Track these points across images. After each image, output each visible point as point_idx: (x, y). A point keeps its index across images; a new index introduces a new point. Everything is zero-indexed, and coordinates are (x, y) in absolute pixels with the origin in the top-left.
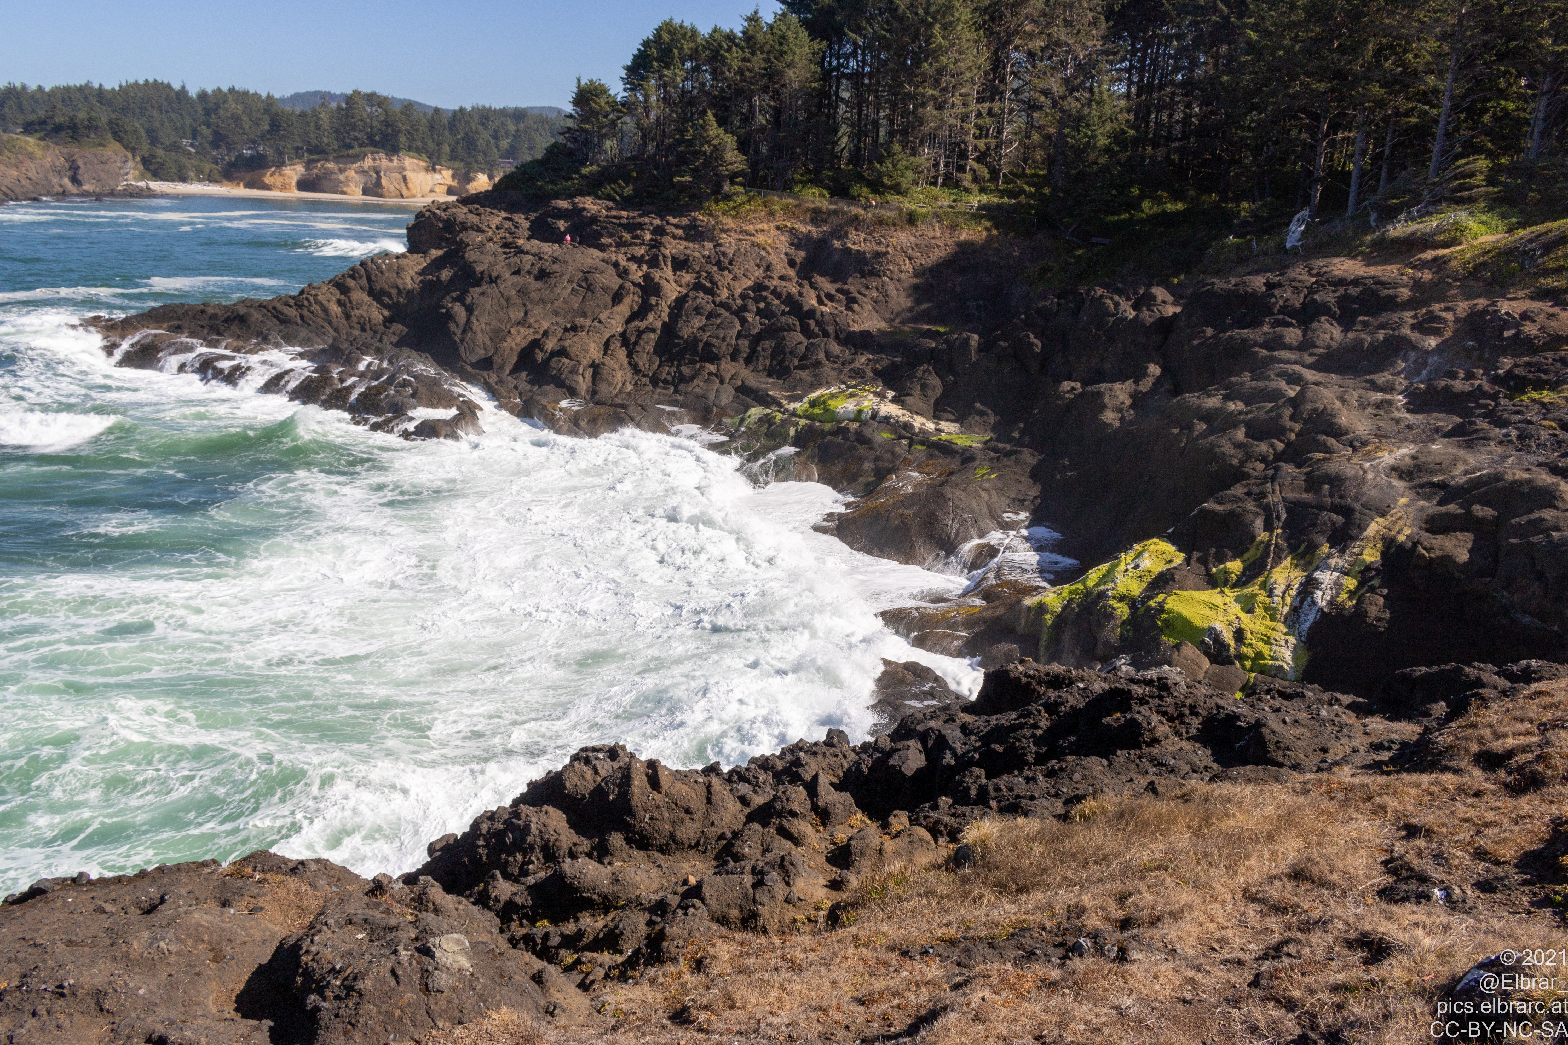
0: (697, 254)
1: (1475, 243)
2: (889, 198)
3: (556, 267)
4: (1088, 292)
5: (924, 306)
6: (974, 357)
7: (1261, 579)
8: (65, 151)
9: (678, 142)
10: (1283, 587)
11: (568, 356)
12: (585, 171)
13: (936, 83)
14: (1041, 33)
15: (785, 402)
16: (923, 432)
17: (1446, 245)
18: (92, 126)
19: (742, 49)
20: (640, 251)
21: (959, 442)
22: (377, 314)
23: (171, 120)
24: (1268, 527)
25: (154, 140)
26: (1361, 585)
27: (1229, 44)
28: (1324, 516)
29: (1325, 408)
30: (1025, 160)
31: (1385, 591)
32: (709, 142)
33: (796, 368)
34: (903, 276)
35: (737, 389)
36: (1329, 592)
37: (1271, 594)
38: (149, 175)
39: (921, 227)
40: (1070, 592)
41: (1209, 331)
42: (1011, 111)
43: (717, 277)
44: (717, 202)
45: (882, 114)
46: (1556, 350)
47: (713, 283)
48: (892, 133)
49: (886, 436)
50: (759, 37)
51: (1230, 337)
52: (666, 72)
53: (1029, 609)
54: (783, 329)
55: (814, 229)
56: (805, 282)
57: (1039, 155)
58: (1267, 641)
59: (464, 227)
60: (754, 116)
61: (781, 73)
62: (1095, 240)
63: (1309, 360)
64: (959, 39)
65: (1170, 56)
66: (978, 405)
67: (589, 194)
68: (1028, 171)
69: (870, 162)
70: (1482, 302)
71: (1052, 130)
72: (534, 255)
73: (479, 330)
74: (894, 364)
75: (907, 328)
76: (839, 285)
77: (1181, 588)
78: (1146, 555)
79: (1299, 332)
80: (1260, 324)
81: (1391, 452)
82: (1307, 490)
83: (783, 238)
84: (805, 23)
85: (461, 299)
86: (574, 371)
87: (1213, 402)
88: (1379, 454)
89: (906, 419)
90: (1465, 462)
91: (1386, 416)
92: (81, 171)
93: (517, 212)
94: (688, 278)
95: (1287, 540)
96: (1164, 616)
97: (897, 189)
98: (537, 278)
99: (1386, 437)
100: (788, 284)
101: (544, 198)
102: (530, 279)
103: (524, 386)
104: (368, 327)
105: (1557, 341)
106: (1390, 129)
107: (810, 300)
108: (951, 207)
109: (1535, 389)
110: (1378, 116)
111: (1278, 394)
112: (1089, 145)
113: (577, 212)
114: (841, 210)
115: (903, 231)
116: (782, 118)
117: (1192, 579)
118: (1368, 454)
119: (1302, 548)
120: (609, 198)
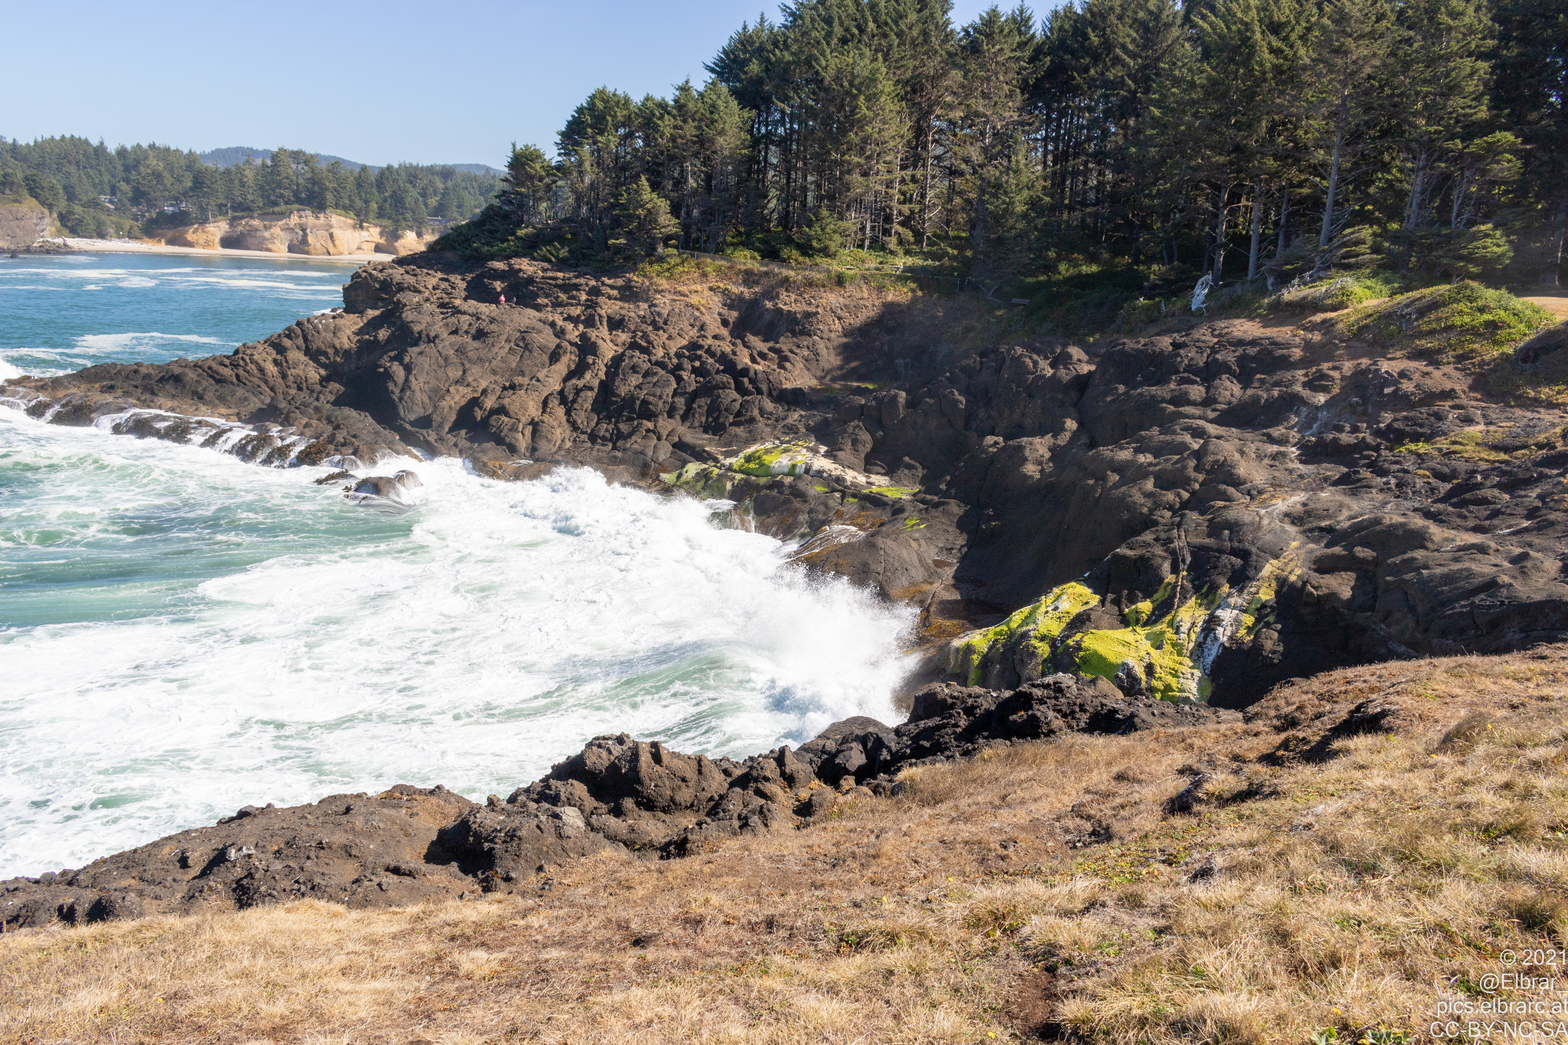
0: (632, 314)
1: (1360, 306)
2: (818, 260)
3: (493, 327)
4: (1008, 351)
5: (853, 364)
6: (902, 413)
7: (1169, 618)
9: (613, 206)
10: (1188, 625)
11: (507, 414)
12: (521, 233)
13: (862, 151)
14: (960, 104)
15: (721, 457)
16: (855, 485)
17: (1334, 308)
18: (7, 182)
19: (674, 117)
20: (576, 311)
21: (889, 494)
22: (313, 373)
23: (89, 176)
24: (1175, 570)
25: (71, 196)
26: (1258, 621)
27: (1137, 116)
28: (1225, 559)
29: (1226, 460)
30: (948, 223)
31: (1279, 626)
32: (642, 206)
33: (731, 424)
35: (674, 446)
36: (1229, 629)
37: (1177, 632)
38: (66, 231)
39: (849, 288)
40: (996, 634)
41: (1121, 388)
42: (934, 177)
43: (652, 337)
44: (651, 263)
45: (810, 178)
46: (1430, 405)
47: (649, 342)
48: (820, 198)
49: (819, 489)
50: (691, 105)
51: (1141, 394)
52: (599, 138)
53: (957, 650)
54: (717, 387)
55: (746, 290)
56: (738, 341)
57: (961, 218)
59: (401, 288)
60: (686, 180)
61: (712, 141)
62: (1015, 300)
63: (1211, 415)
64: (883, 109)
65: (1083, 127)
66: (907, 459)
67: (525, 256)
68: (951, 233)
69: (799, 226)
70: (1365, 362)
71: (973, 195)
72: (472, 315)
73: (417, 389)
74: (826, 420)
75: (837, 386)
76: (771, 344)
77: (1097, 628)
78: (1065, 597)
79: (1202, 389)
80: (1167, 382)
81: (1284, 500)
82: (1209, 536)
83: (716, 299)
84: (735, 93)
85: (399, 358)
86: (513, 429)
87: (1125, 455)
88: (1274, 502)
89: (838, 472)
90: (1349, 508)
91: (1281, 467)
93: (453, 272)
94: (624, 337)
95: (1192, 581)
96: (1081, 654)
97: (825, 252)
98: (475, 338)
99: (1280, 486)
100: (721, 343)
101: (480, 259)
102: (468, 339)
103: (464, 443)
104: (304, 386)
105: (1431, 397)
106: (1285, 200)
107: (744, 359)
108: (877, 269)
109: (1412, 441)
110: (1274, 186)
111: (1182, 448)
112: (1008, 211)
113: (513, 273)
114: (772, 272)
115: (832, 291)
116: (714, 182)
117: (1106, 619)
118: (1264, 501)
119: (1205, 589)
120: (545, 259)
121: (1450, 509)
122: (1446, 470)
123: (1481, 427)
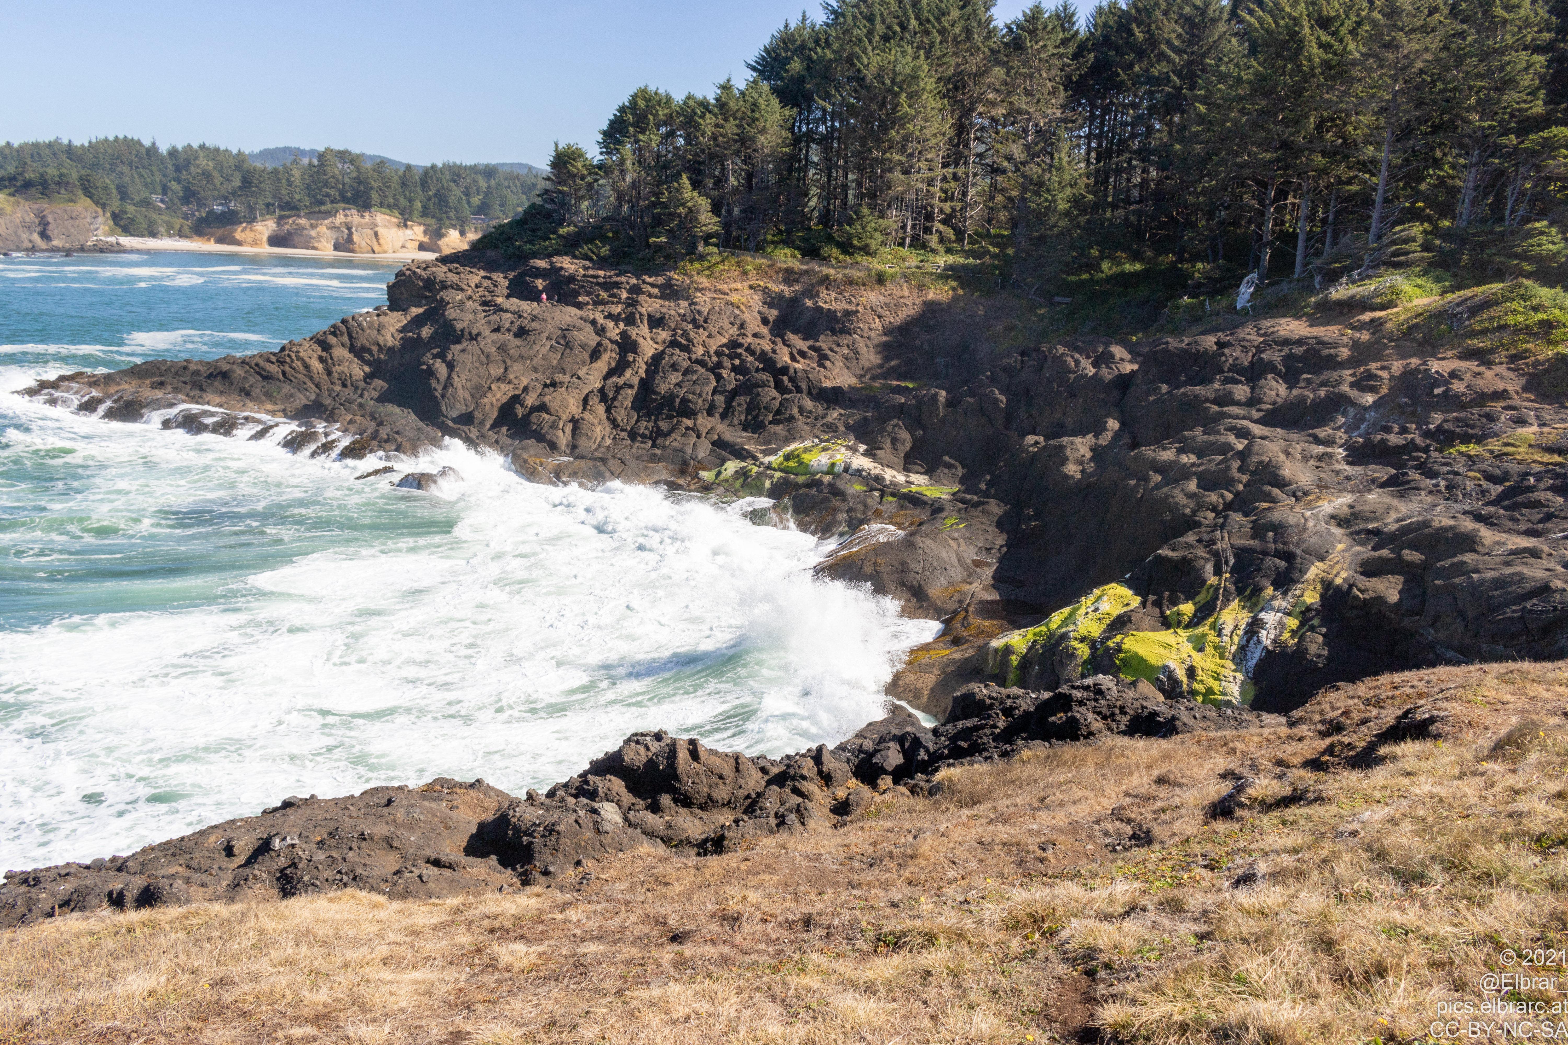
0: (673, 312)
1: (1409, 305)
2: (859, 258)
3: (535, 325)
4: (1050, 350)
5: (893, 363)
6: (942, 412)
7: (1211, 620)
8: (35, 207)
9: (654, 205)
10: (1231, 627)
11: (548, 411)
12: (563, 231)
13: (903, 149)
14: (1002, 101)
15: (760, 456)
16: (894, 484)
17: (1383, 307)
18: (62, 182)
19: (715, 115)
20: (617, 309)
21: (928, 493)
22: (358, 370)
23: (141, 176)
24: (1218, 572)
25: (124, 196)
26: (1302, 624)
27: (1182, 114)
28: (1269, 561)
29: (1270, 461)
30: (989, 221)
31: (1324, 630)
32: (683, 205)
33: (770, 423)
34: (873, 334)
35: (714, 443)
36: (1273, 632)
37: (1220, 635)
38: (119, 230)
39: (890, 286)
40: (1035, 635)
41: (1165, 388)
42: (975, 175)
43: (692, 335)
44: (691, 262)
45: (851, 176)
46: (1482, 406)
47: (689, 340)
48: (860, 196)
49: (858, 488)
50: (732, 104)
51: (1184, 394)
52: (641, 137)
53: (996, 650)
54: (757, 385)
55: (786, 288)
56: (778, 340)
57: (1003, 215)
59: (444, 286)
60: (727, 179)
61: (753, 139)
62: (1057, 299)
63: (1256, 415)
64: (925, 107)
65: (1126, 124)
66: (946, 458)
67: (566, 254)
68: (993, 231)
69: (840, 224)
70: (1414, 362)
71: (1014, 193)
72: (514, 313)
73: (459, 386)
74: (865, 419)
75: (877, 385)
76: (811, 342)
77: (1137, 629)
78: (1105, 598)
79: (1247, 389)
80: (1211, 381)
81: (1330, 501)
82: (1253, 537)
83: (756, 297)
84: (776, 91)
85: (442, 356)
86: (554, 426)
87: (1167, 455)
88: (1320, 503)
89: (877, 471)
90: (1397, 510)
91: (1327, 468)
92: (50, 227)
93: (495, 271)
94: (664, 335)
95: (1235, 584)
96: (1122, 655)
97: (866, 250)
98: (517, 335)
99: (1326, 487)
100: (761, 341)
101: (522, 257)
102: (509, 337)
103: (505, 440)
104: (349, 383)
105: (1482, 398)
106: (1333, 197)
107: (784, 357)
108: (918, 267)
109: (1462, 443)
110: (1322, 184)
111: (1226, 448)
112: (1050, 209)
113: (555, 271)
114: (813, 270)
115: (872, 289)
116: (754, 181)
117: (1147, 621)
118: (1309, 503)
119: (1248, 591)
120: (586, 257)
121: (1502, 512)
122: (1497, 472)
123: (1535, 429)
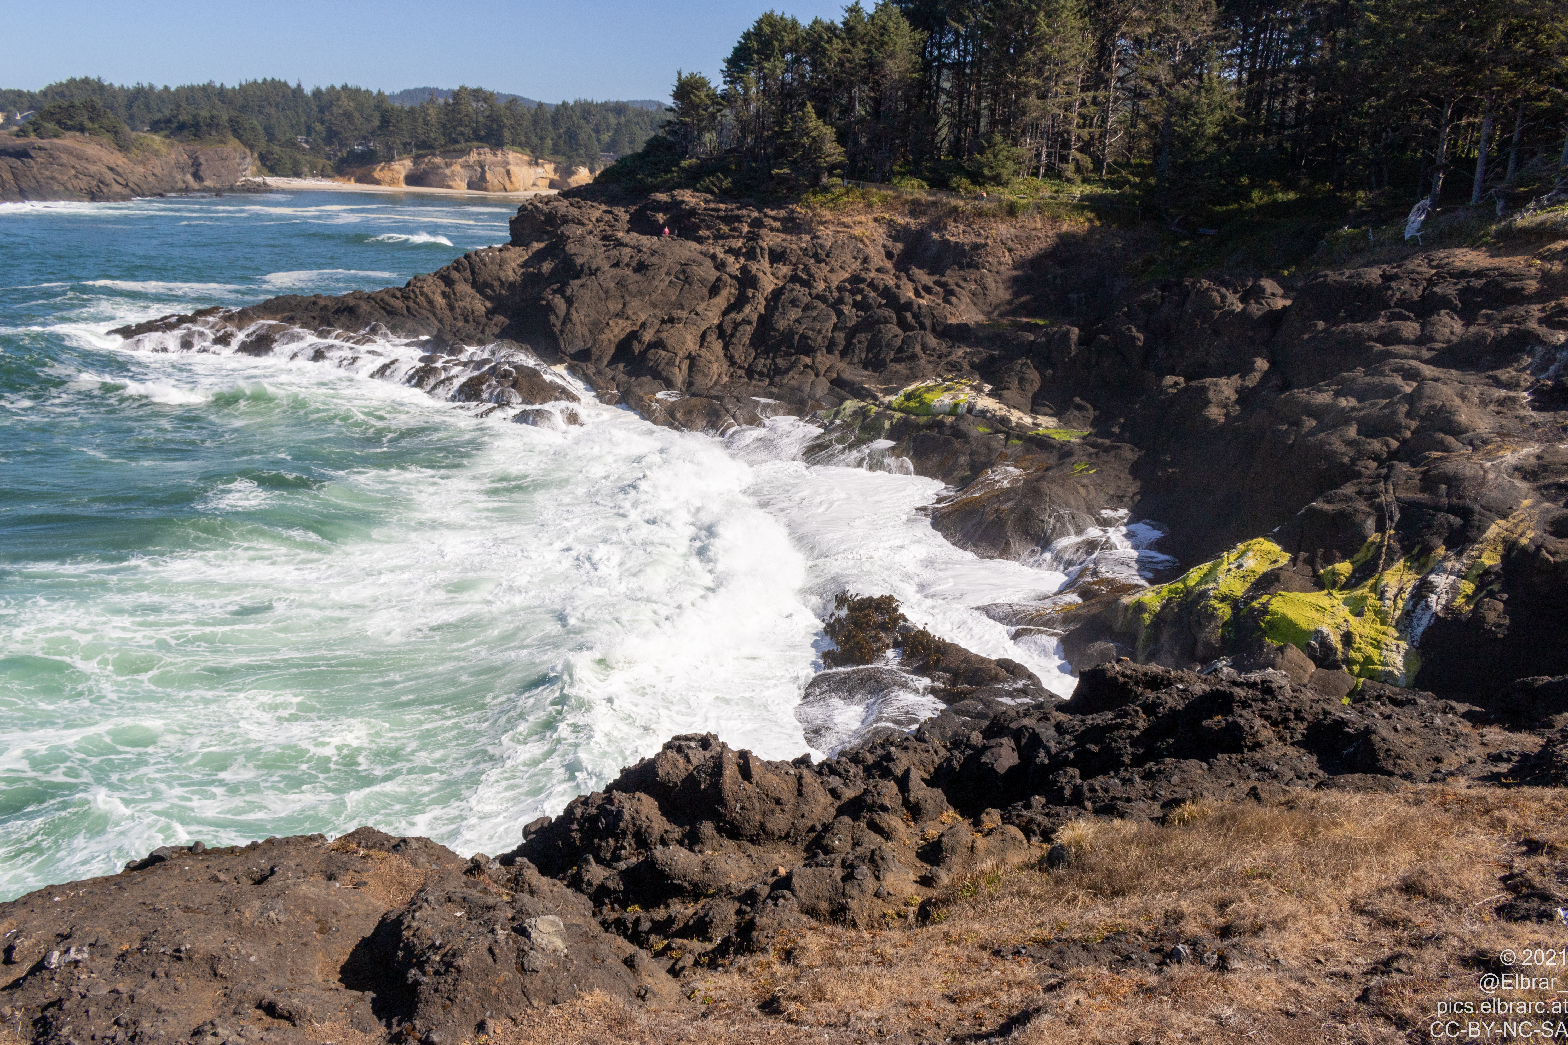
0: (794, 247)
3: (654, 259)
4: (1193, 285)
5: (1024, 299)
6: (1074, 350)
7: (1371, 581)
8: (189, 148)
9: (777, 135)
10: (1395, 590)
11: (665, 348)
12: (685, 163)
13: (1039, 72)
14: (1149, 19)
15: (880, 395)
16: (1020, 426)
18: (213, 124)
19: (842, 40)
20: (738, 243)
21: (1057, 437)
22: (480, 306)
23: (287, 117)
24: (1380, 527)
25: (271, 137)
26: (1478, 589)
27: (1348, 26)
28: (1441, 517)
29: (1444, 405)
30: (1130, 150)
31: (1505, 596)
32: (807, 134)
33: (892, 361)
34: (1002, 268)
35: (833, 382)
36: (1444, 596)
37: (1382, 597)
38: (266, 170)
39: (1021, 218)
40: (1170, 591)
41: (1321, 325)
42: (1117, 99)
43: (814, 269)
44: (815, 194)
45: (983, 104)
47: (811, 275)
48: (993, 123)
49: (982, 430)
50: (860, 28)
51: (1344, 332)
52: (766, 64)
53: (1127, 607)
54: (879, 322)
55: (912, 221)
56: (903, 274)
57: (1145, 144)
58: (1377, 645)
59: (565, 220)
60: (853, 107)
61: (881, 64)
62: (1201, 231)
63: (1426, 354)
64: (1064, 27)
65: (1284, 41)
66: (1077, 399)
67: (688, 187)
68: (1133, 161)
69: (971, 153)
71: (1158, 119)
72: (633, 248)
73: (578, 322)
74: (991, 358)
75: (1005, 321)
76: (936, 277)
77: (1286, 589)
78: (1250, 554)
79: (1417, 326)
80: (1375, 317)
81: (1514, 451)
82: (1422, 490)
83: (881, 230)
84: (907, 13)
85: (561, 291)
86: (670, 363)
87: (1323, 398)
88: (1501, 453)
89: (1003, 413)
91: (1509, 414)
92: (202, 168)
93: (617, 205)
94: (785, 270)
95: (1400, 541)
96: (1268, 618)
97: (997, 180)
98: (635, 271)
99: (1509, 435)
100: (885, 276)
101: (644, 191)
102: (629, 272)
103: (622, 377)
104: (471, 318)
106: (1520, 114)
107: (908, 293)
108: (1052, 198)
110: (1506, 100)
111: (1393, 390)
112: (1198, 134)
113: (676, 204)
114: (940, 202)
115: (1003, 222)
116: (882, 109)
117: (1297, 580)
118: (1489, 453)
119: (1416, 550)
120: (708, 190)
